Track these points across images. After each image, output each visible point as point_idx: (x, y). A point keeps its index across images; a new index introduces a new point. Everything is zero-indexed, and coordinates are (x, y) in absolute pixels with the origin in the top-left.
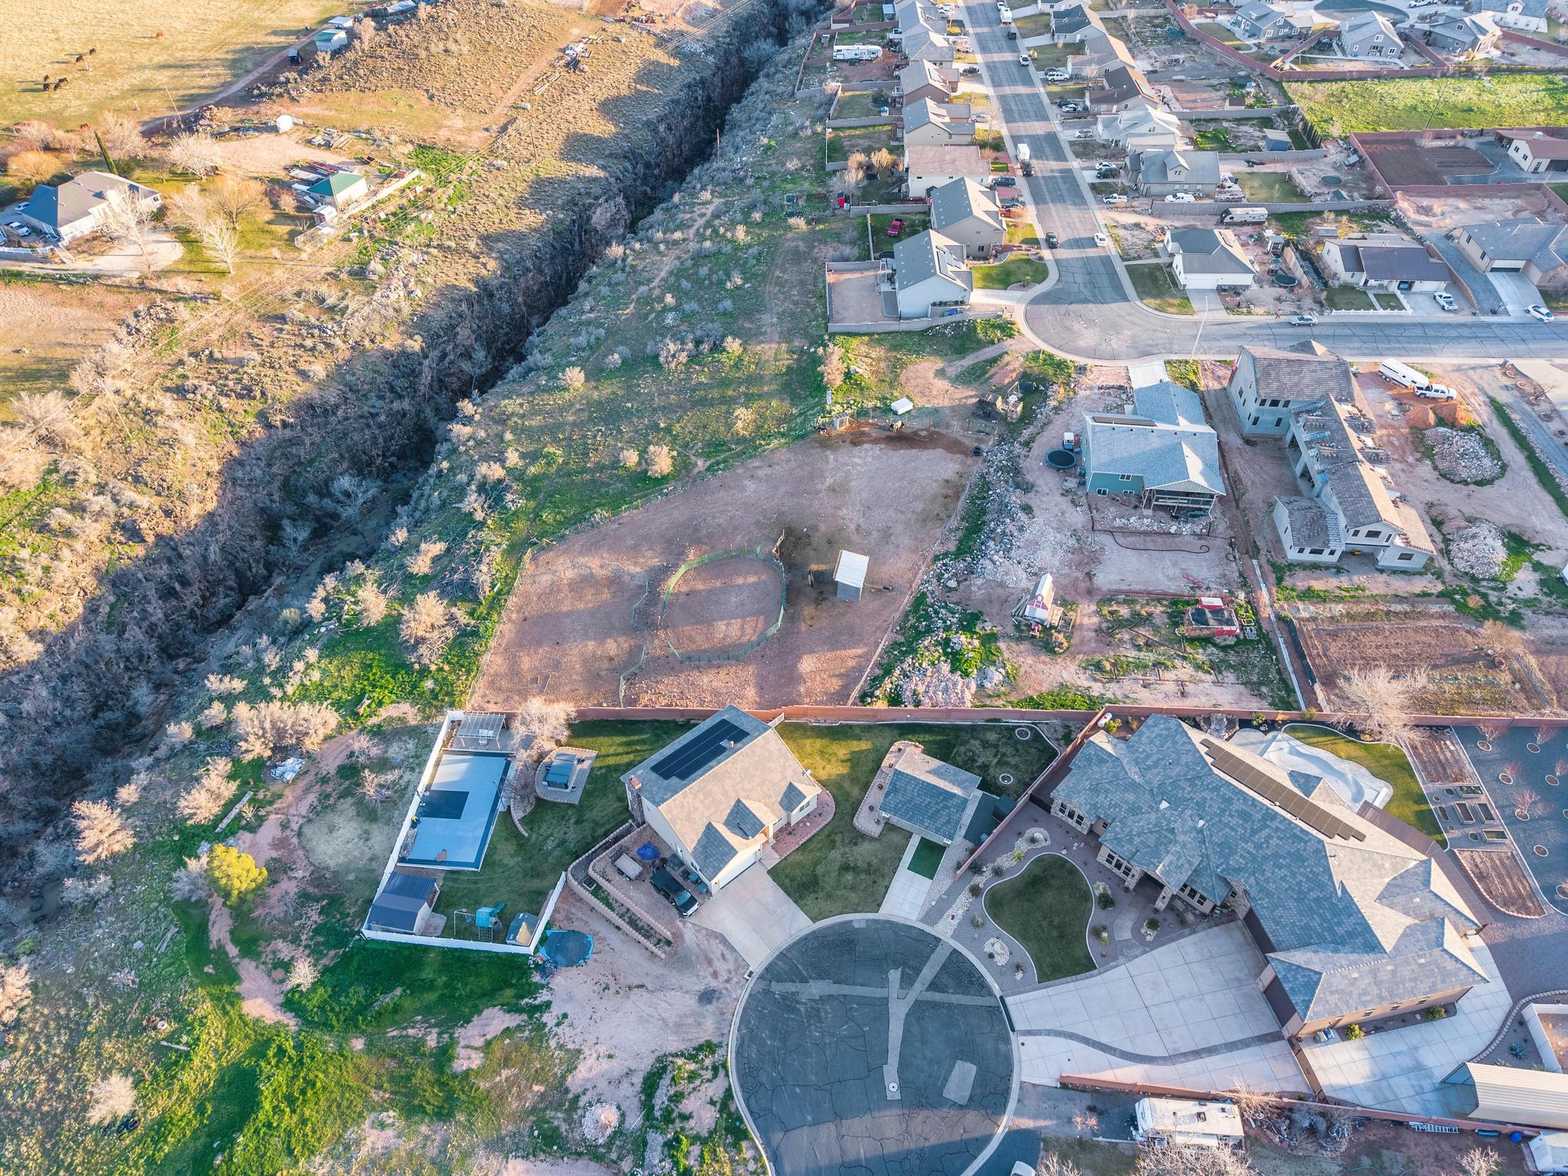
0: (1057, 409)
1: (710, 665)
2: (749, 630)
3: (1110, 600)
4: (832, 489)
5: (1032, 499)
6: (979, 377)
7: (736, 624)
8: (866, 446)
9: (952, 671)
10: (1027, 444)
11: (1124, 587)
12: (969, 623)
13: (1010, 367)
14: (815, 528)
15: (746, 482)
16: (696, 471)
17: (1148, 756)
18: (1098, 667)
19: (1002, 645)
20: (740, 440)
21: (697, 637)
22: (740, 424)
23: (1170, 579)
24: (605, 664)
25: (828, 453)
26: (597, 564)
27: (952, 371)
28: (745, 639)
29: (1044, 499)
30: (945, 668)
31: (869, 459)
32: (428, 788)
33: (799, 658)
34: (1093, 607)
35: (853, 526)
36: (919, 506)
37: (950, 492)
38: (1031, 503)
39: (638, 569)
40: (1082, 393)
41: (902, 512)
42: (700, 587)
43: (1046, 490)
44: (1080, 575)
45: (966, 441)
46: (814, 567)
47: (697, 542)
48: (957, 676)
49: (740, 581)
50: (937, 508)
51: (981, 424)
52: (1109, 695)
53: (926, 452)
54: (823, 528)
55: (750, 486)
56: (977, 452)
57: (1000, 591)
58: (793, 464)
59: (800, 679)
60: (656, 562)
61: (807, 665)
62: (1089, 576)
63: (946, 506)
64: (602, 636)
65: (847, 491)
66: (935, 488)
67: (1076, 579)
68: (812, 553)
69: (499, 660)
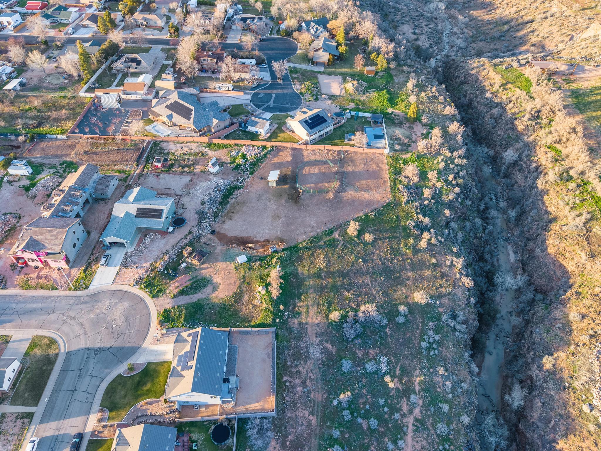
0: (167, 252)
1: (319, 161)
2: (308, 170)
3: (189, 173)
4: (279, 217)
5: (199, 207)
6: (196, 281)
7: (312, 172)
8: (262, 240)
9: (246, 155)
10: (190, 233)
11: (182, 176)
12: (238, 167)
13: (177, 284)
14: (286, 201)
15: (315, 225)
16: (338, 232)
17: (205, 119)
18: (203, 155)
19: (229, 161)
20: (320, 247)
21: (323, 168)
22: (322, 257)
23: (165, 179)
24: (350, 164)
25: (280, 236)
26: (365, 196)
27: (209, 289)
28: (309, 167)
29: (194, 207)
30: (248, 155)
31: (262, 232)
32: (385, 139)
33: (291, 160)
34: (195, 171)
35: (272, 201)
36: (245, 209)
37: (231, 214)
38: (200, 206)
39: (350, 192)
40: (147, 264)
41: (252, 206)
42: (326, 184)
43: (192, 211)
44: (195, 181)
45: (216, 240)
46: (287, 186)
47: (330, 200)
48: (245, 152)
49: (312, 185)
50: (237, 208)
51: (206, 249)
52: (203, 148)
53: (236, 235)
54: (283, 201)
55: (313, 223)
56: (213, 233)
57: (224, 177)
58: (296, 232)
59: (291, 155)
60: (344, 194)
61: (289, 159)
62: (191, 180)
63: (234, 208)
64: (353, 172)
65: (273, 216)
66: (236, 217)
67: (197, 179)
68: (287, 191)
69: (383, 167)
